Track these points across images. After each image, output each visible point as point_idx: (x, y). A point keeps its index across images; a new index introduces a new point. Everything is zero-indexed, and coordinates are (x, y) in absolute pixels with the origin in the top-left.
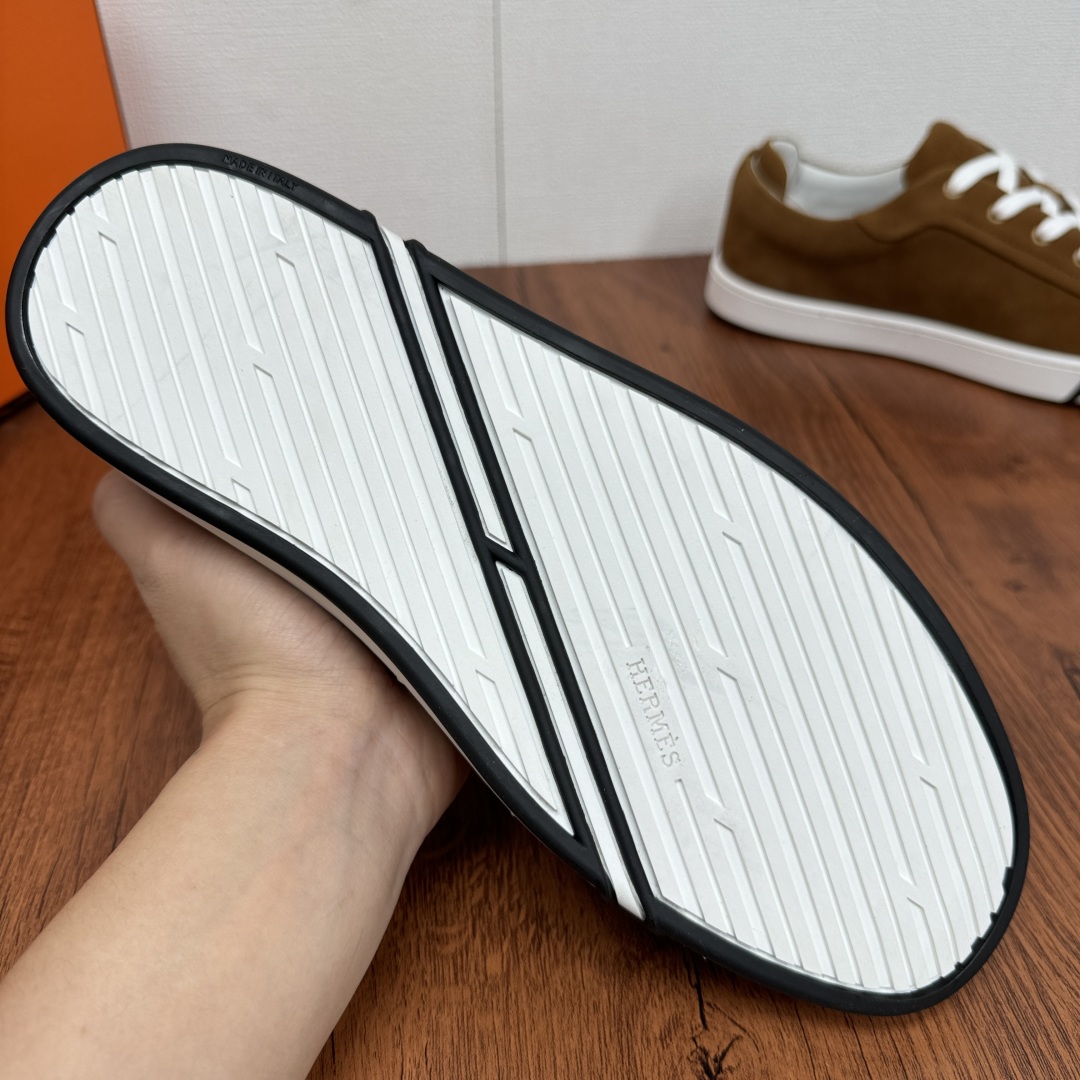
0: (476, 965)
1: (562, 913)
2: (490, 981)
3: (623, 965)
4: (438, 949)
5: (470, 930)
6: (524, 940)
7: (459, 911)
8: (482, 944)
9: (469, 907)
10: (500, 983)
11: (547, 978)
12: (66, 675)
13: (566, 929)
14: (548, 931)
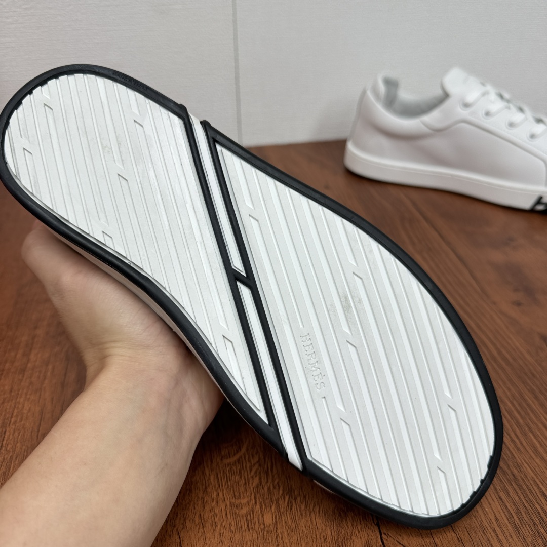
0: (258, 520)
1: (302, 489)
2: (267, 528)
3: (337, 515)
4: (237, 511)
5: (254, 500)
6: (283, 505)
7: (246, 490)
8: (261, 508)
9: (252, 488)
10: (272, 529)
11: (297, 525)
12: (23, 371)
13: (305, 497)
14: (295, 499)
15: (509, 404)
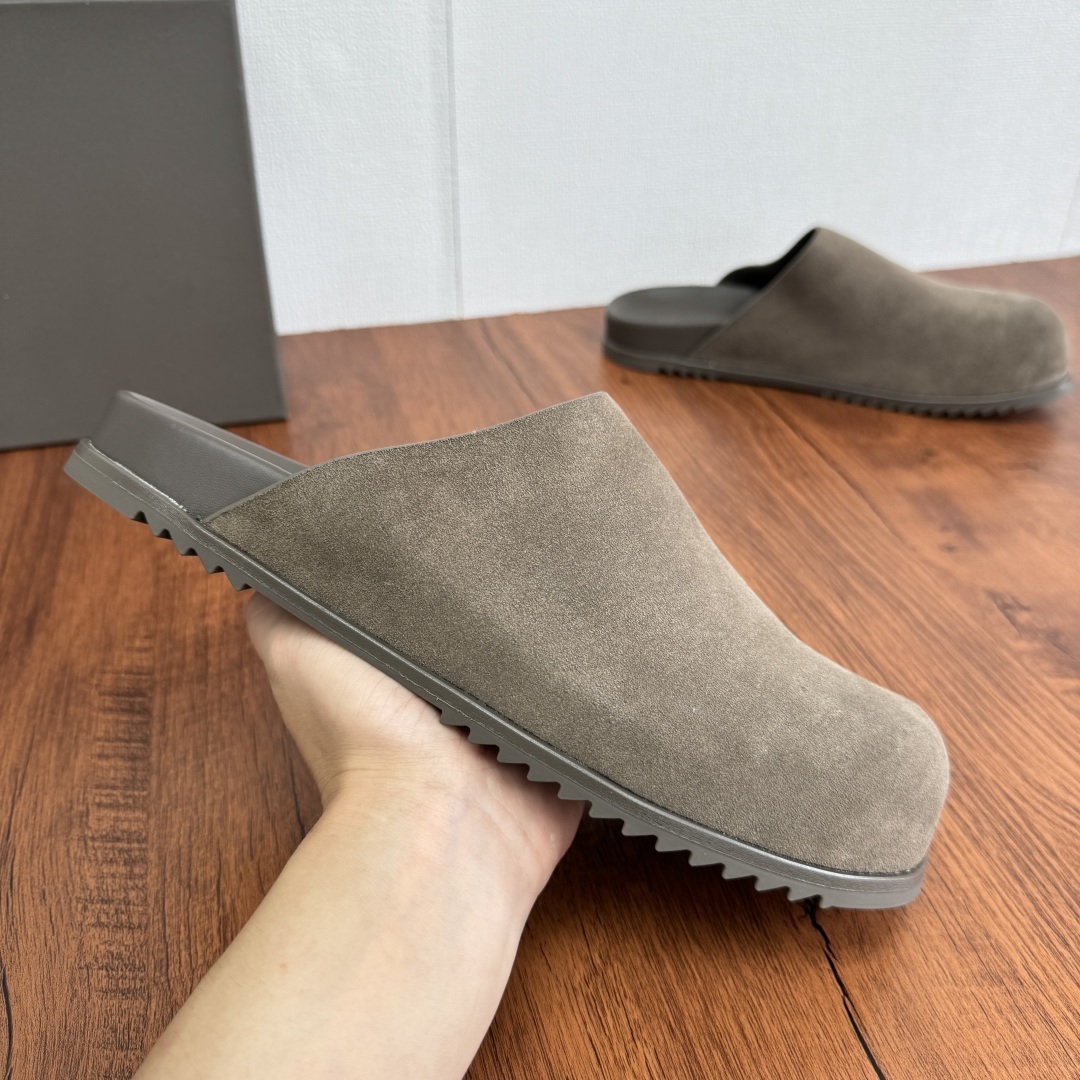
15: (950, 687)
